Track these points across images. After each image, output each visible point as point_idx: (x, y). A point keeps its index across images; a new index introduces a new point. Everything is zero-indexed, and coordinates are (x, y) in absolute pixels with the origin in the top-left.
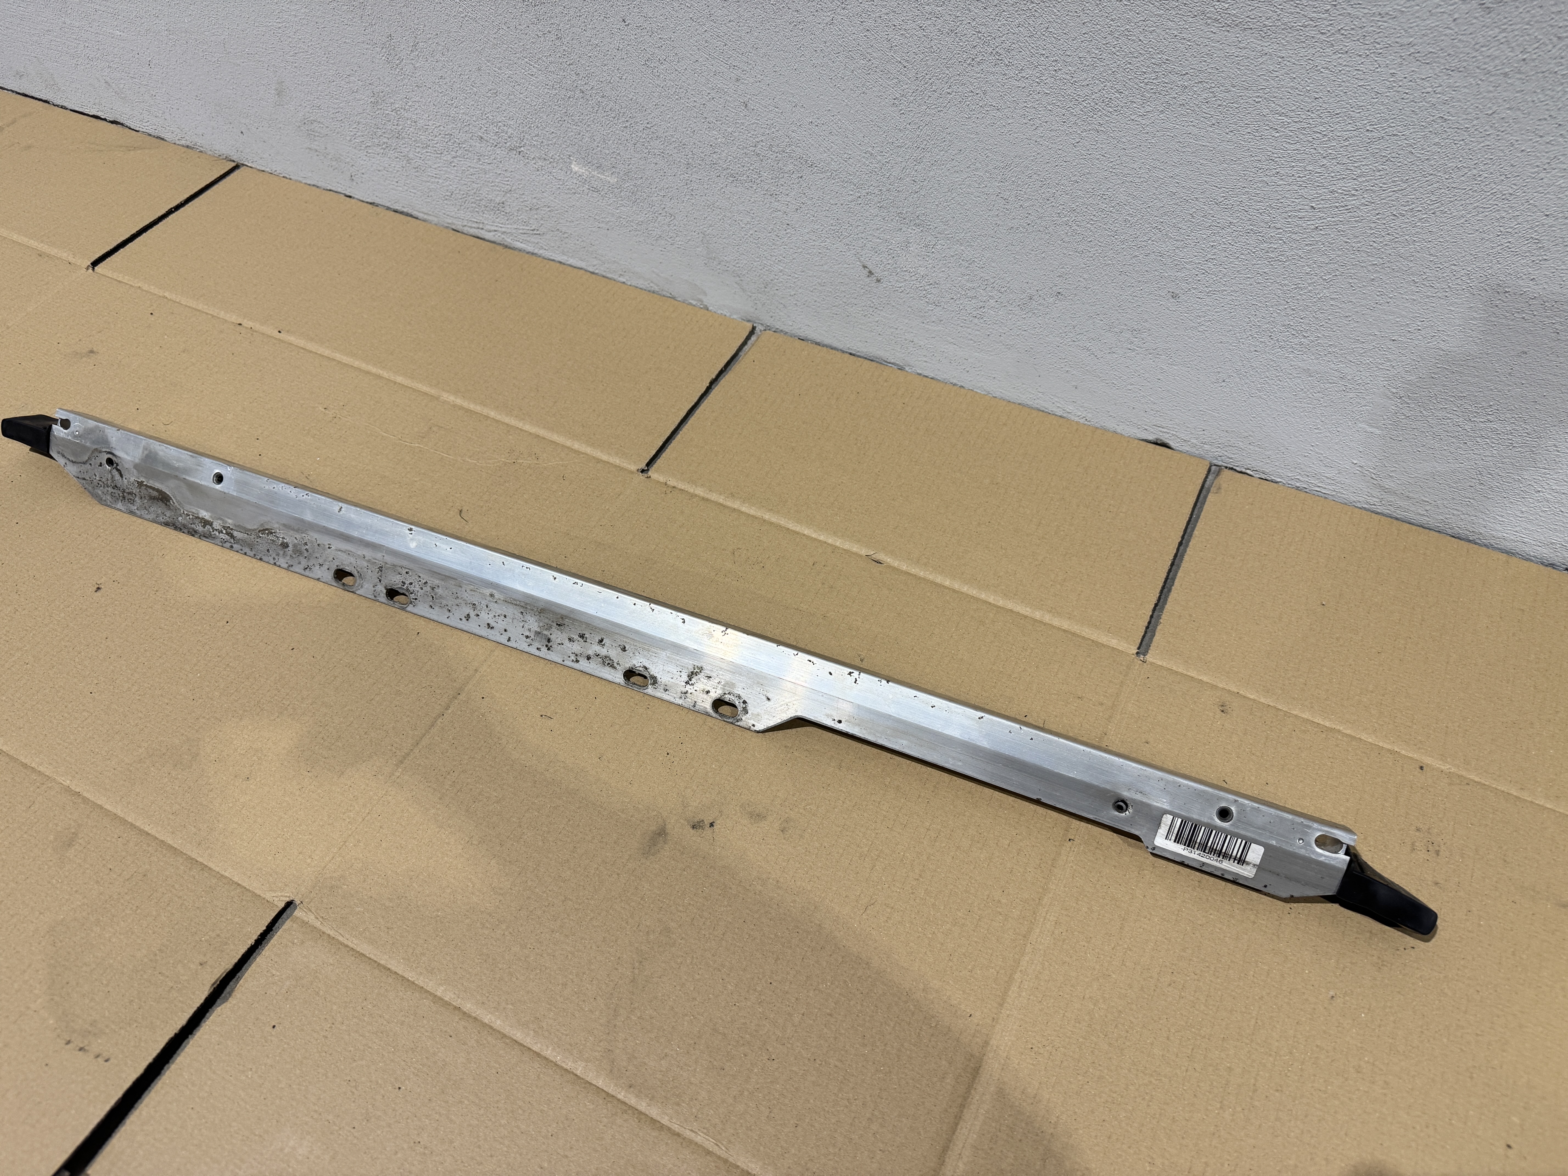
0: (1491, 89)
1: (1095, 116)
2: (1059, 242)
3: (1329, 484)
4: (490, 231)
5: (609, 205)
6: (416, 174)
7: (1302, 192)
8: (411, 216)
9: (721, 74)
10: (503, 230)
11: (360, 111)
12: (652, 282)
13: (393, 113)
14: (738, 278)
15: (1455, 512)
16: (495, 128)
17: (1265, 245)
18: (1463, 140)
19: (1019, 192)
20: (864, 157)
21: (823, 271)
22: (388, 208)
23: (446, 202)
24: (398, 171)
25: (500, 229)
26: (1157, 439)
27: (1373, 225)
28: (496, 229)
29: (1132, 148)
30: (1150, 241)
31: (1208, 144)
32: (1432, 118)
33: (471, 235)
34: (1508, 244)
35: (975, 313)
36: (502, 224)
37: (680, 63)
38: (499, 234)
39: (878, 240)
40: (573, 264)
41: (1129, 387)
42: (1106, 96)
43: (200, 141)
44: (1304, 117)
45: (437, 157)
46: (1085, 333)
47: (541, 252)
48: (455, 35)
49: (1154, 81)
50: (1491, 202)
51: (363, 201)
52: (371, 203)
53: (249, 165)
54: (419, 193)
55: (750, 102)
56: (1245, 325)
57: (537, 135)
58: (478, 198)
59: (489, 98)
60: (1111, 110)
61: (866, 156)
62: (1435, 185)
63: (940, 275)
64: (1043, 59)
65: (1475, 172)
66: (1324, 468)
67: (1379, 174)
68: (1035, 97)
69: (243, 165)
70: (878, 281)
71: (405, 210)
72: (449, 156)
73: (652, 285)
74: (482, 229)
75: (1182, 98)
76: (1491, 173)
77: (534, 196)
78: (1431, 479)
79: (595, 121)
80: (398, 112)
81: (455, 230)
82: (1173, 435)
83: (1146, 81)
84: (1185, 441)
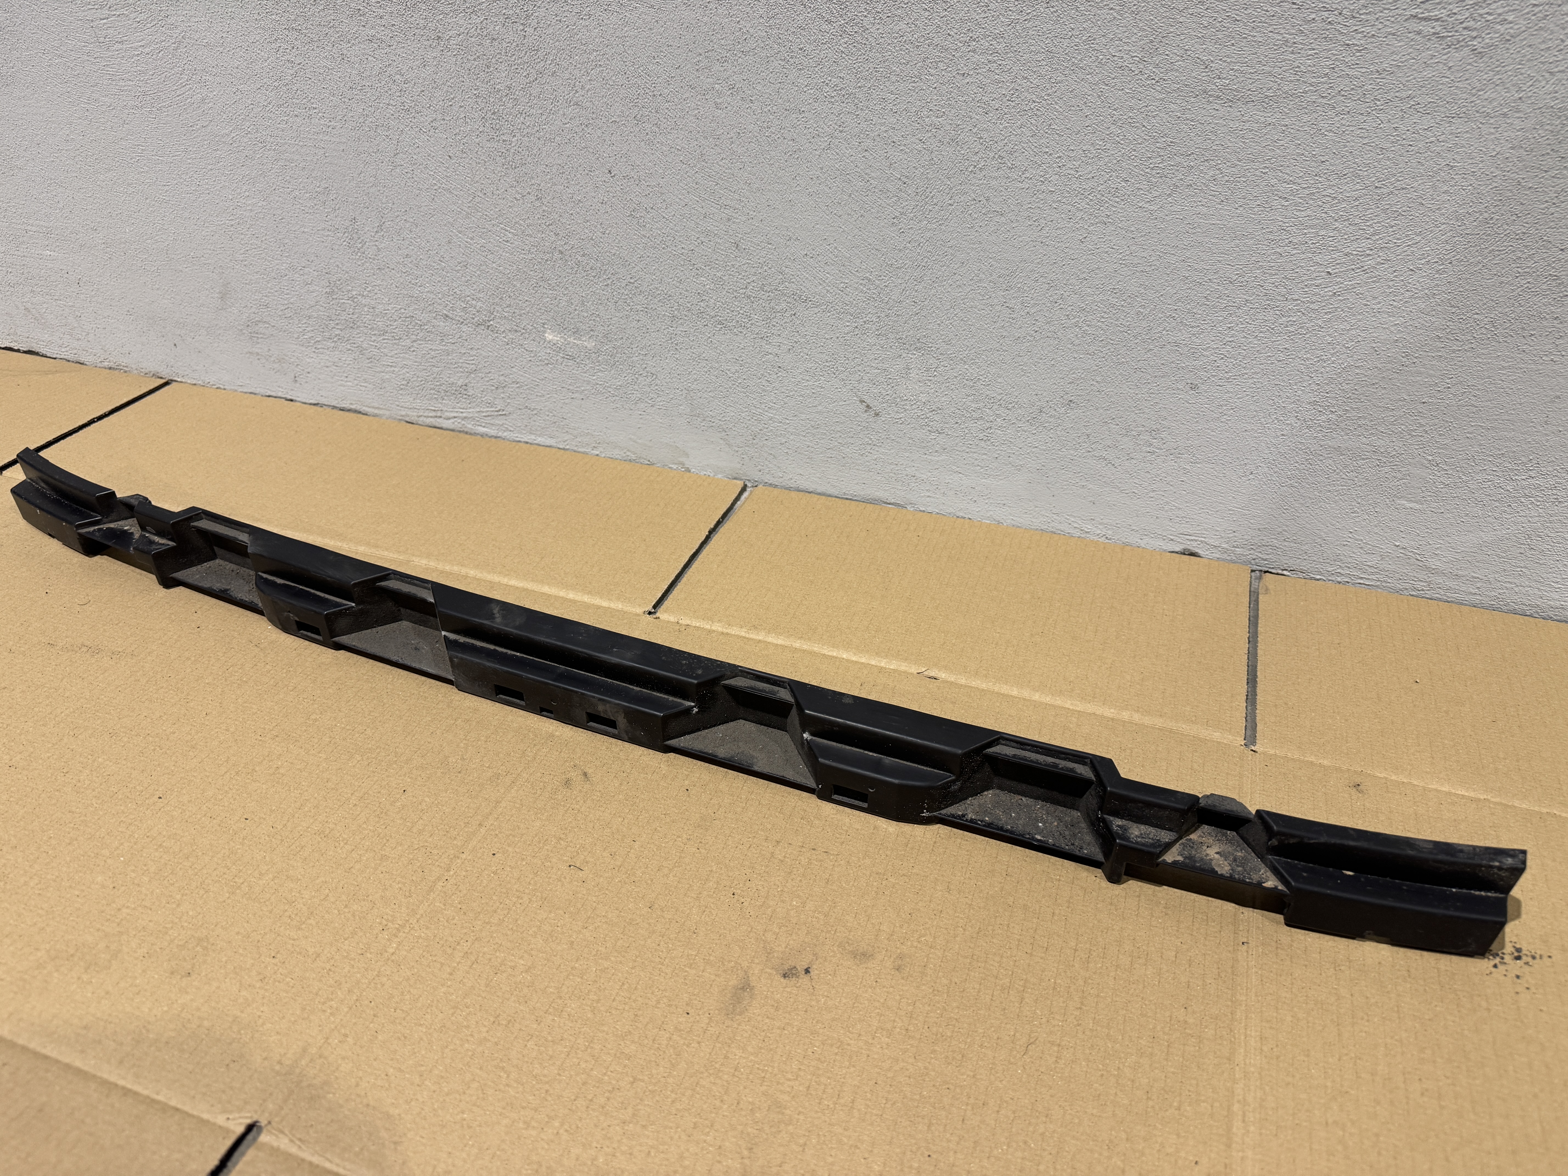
0: (1493, 130)
1: (1102, 208)
2: (1069, 346)
3: (1372, 573)
4: (449, 419)
5: (585, 373)
6: (369, 365)
7: (1317, 259)
8: (360, 412)
9: (711, 216)
10: (464, 415)
11: (313, 303)
12: (628, 450)
13: (349, 302)
14: (724, 433)
15: (1508, 585)
16: (462, 304)
17: (1284, 319)
18: (1471, 185)
19: (1025, 298)
20: (861, 284)
21: (817, 412)
22: (334, 407)
23: (400, 392)
24: (350, 364)
25: (461, 415)
26: (1184, 549)
27: (1391, 283)
28: (455, 415)
29: (1141, 236)
30: (1164, 332)
31: (1218, 222)
32: (1438, 167)
33: (427, 426)
34: (1528, 285)
35: (982, 435)
36: (463, 409)
37: (669, 210)
38: (459, 421)
39: (876, 371)
40: (541, 443)
41: (1152, 494)
42: (1112, 186)
43: (124, 361)
44: (1312, 182)
45: (395, 344)
46: (1101, 441)
47: (505, 434)
48: (426, 208)
49: (1160, 165)
50: (1505, 244)
51: (305, 403)
52: (315, 404)
53: (179, 380)
54: (370, 386)
55: (742, 241)
56: (1269, 408)
57: (509, 306)
58: (438, 383)
59: (458, 271)
60: (1117, 199)
61: (864, 282)
62: (1448, 234)
63: (943, 399)
64: (1046, 157)
65: (1486, 215)
66: (1365, 556)
67: (1391, 230)
68: (1040, 196)
69: (172, 380)
70: (877, 415)
71: (353, 407)
72: (408, 341)
73: (628, 453)
74: (441, 417)
75: (1188, 178)
76: (1503, 215)
77: (501, 373)
78: (1479, 551)
79: (574, 283)
80: (355, 300)
81: (409, 423)
82: (1201, 541)
83: (1152, 166)
84: (1215, 546)
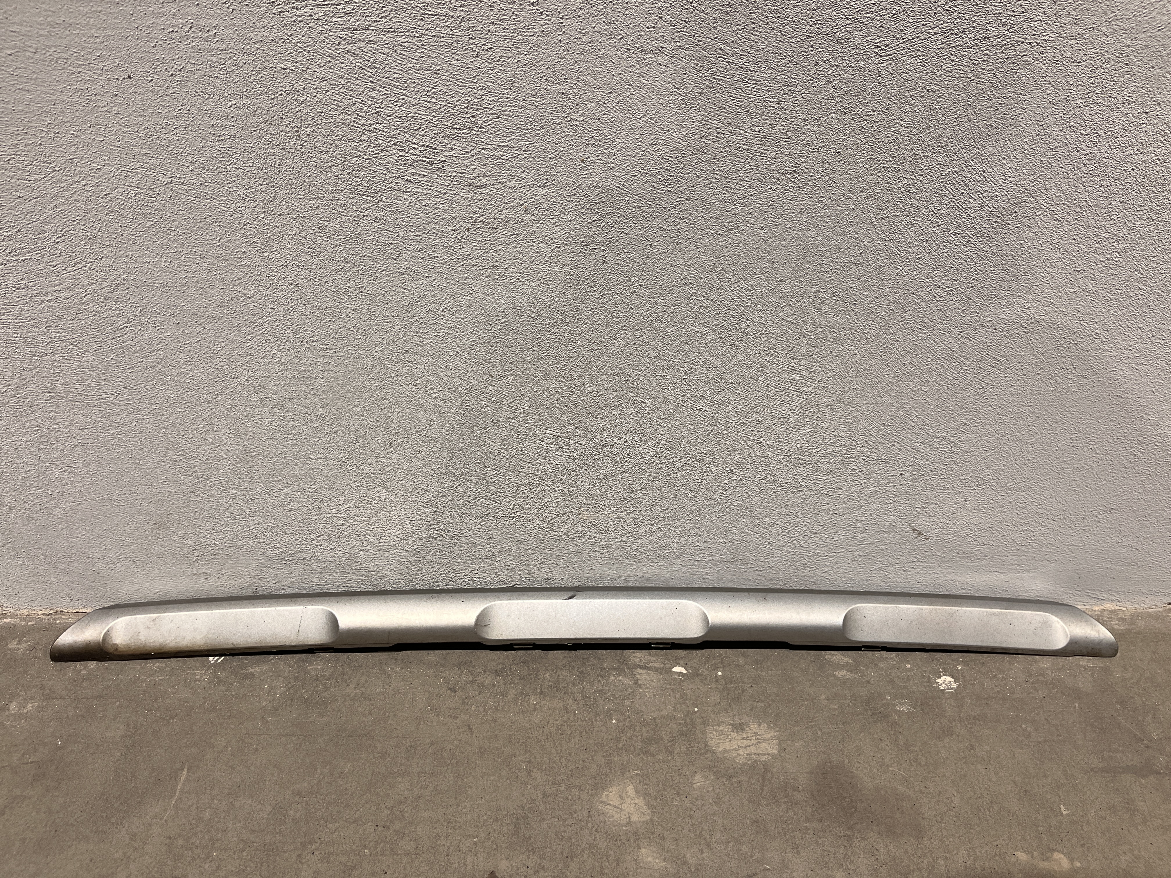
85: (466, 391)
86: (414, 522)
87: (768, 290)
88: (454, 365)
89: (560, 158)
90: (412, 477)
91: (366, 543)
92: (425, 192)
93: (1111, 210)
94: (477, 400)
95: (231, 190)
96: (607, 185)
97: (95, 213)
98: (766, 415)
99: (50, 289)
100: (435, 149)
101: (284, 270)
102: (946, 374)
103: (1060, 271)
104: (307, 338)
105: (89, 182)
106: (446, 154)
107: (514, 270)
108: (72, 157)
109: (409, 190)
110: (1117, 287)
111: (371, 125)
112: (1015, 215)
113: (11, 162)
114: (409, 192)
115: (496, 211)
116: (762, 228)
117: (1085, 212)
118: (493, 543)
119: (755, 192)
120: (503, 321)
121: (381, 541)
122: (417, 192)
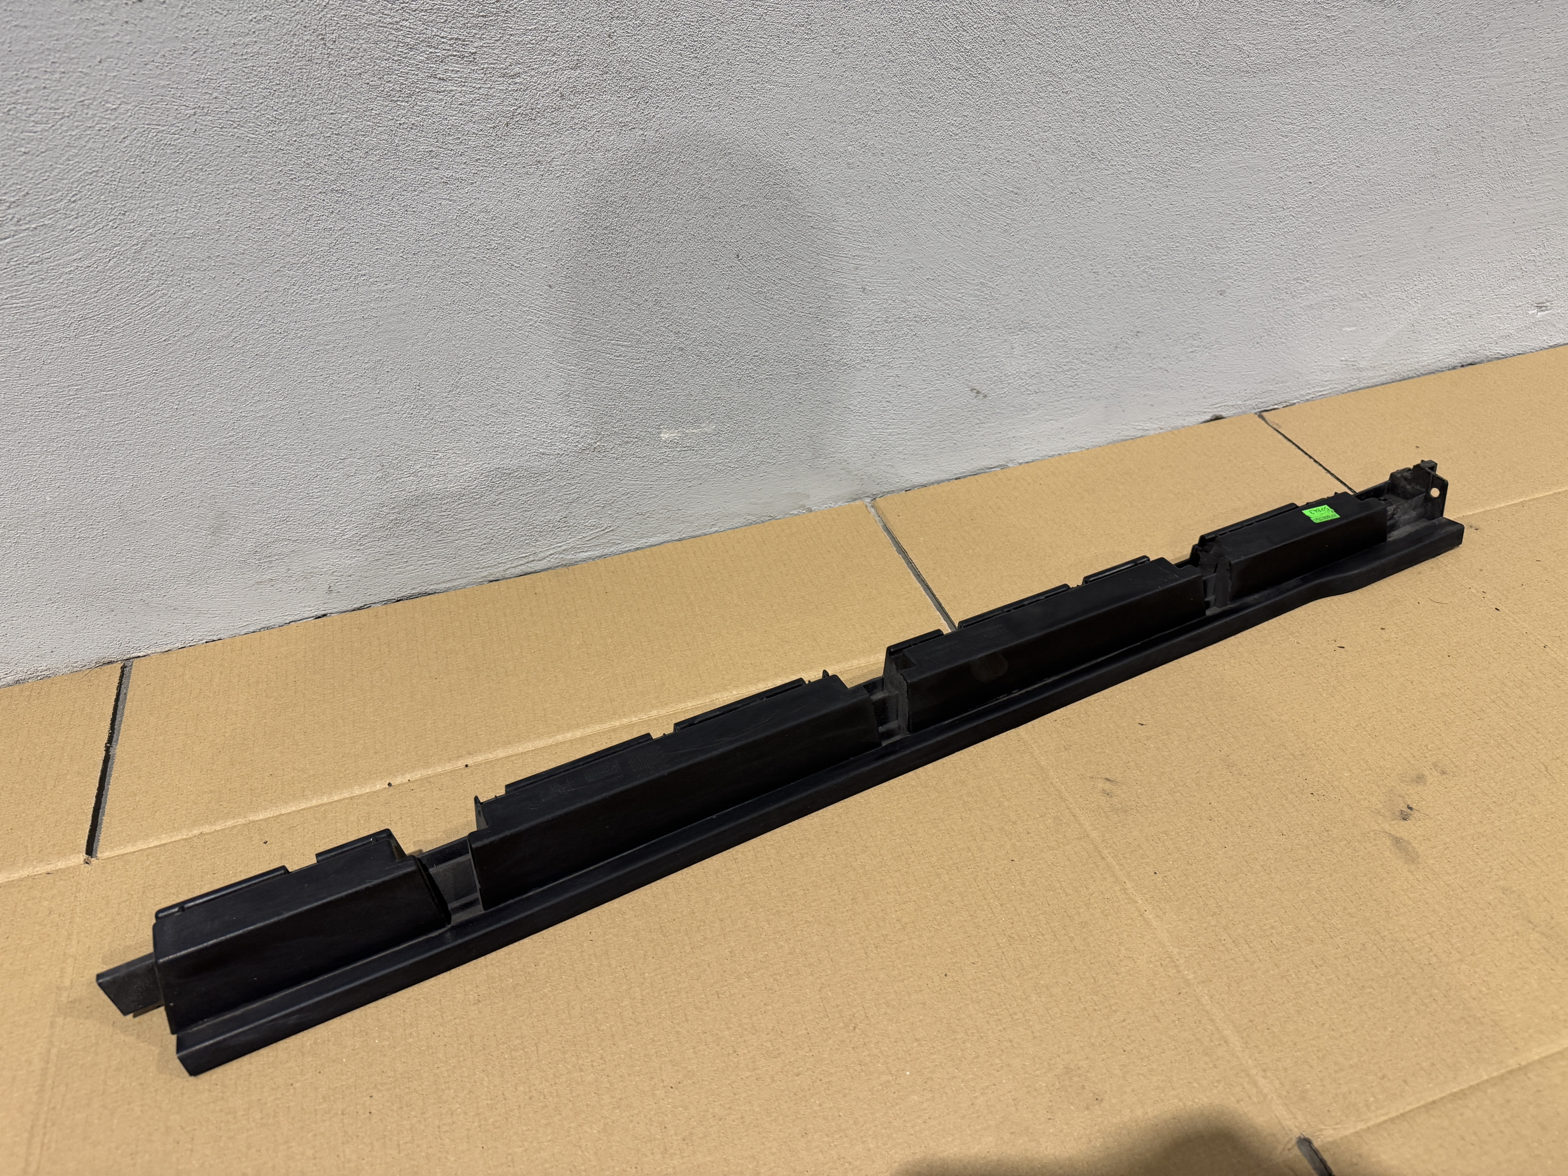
4: (542, 559)
5: (704, 457)
6: (439, 538)
17: (1281, 224)
20: (976, 290)
22: (388, 602)
25: (559, 549)
26: (1213, 416)
28: (551, 552)
36: (562, 542)
38: (556, 556)
39: (986, 360)
40: (652, 543)
46: (1158, 356)
47: (612, 549)
48: (518, 348)
51: (345, 612)
52: (361, 608)
54: (439, 560)
55: (869, 284)
57: (620, 420)
59: (558, 403)
61: (978, 287)
63: (1041, 364)
69: (126, 660)
70: (985, 396)
73: (749, 517)
74: (533, 561)
77: (609, 491)
78: (1386, 346)
79: (695, 375)
81: (492, 581)
82: (1224, 406)
84: (1233, 406)
85: (527, 309)
86: (492, 473)
87: (802, 150)
88: (511, 280)
89: (588, 36)
90: (484, 419)
91: (445, 507)
92: (459, 89)
93: (1081, 28)
94: (539, 317)
95: (258, 114)
96: (636, 58)
97: (113, 161)
98: (821, 288)
99: (68, 258)
100: (464, 41)
101: (322, 197)
102: (974, 216)
103: (1051, 94)
104: (355, 273)
105: (104, 126)
106: (476, 44)
107: (558, 163)
108: (82, 99)
109: (443, 89)
110: (1101, 104)
111: (397, 22)
112: (1003, 43)
113: (11, 112)
114: (443, 91)
115: (532, 101)
116: (787, 85)
117: (1061, 32)
118: (578, 483)
119: (775, 49)
120: (554, 221)
121: (460, 502)
122: (451, 91)
